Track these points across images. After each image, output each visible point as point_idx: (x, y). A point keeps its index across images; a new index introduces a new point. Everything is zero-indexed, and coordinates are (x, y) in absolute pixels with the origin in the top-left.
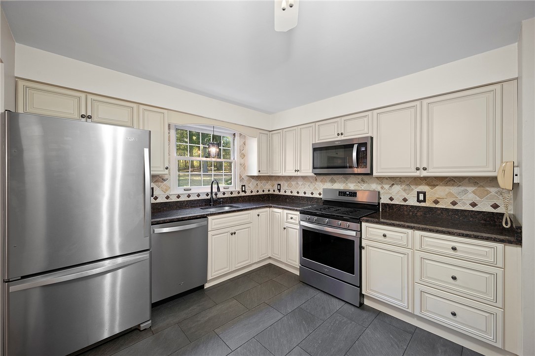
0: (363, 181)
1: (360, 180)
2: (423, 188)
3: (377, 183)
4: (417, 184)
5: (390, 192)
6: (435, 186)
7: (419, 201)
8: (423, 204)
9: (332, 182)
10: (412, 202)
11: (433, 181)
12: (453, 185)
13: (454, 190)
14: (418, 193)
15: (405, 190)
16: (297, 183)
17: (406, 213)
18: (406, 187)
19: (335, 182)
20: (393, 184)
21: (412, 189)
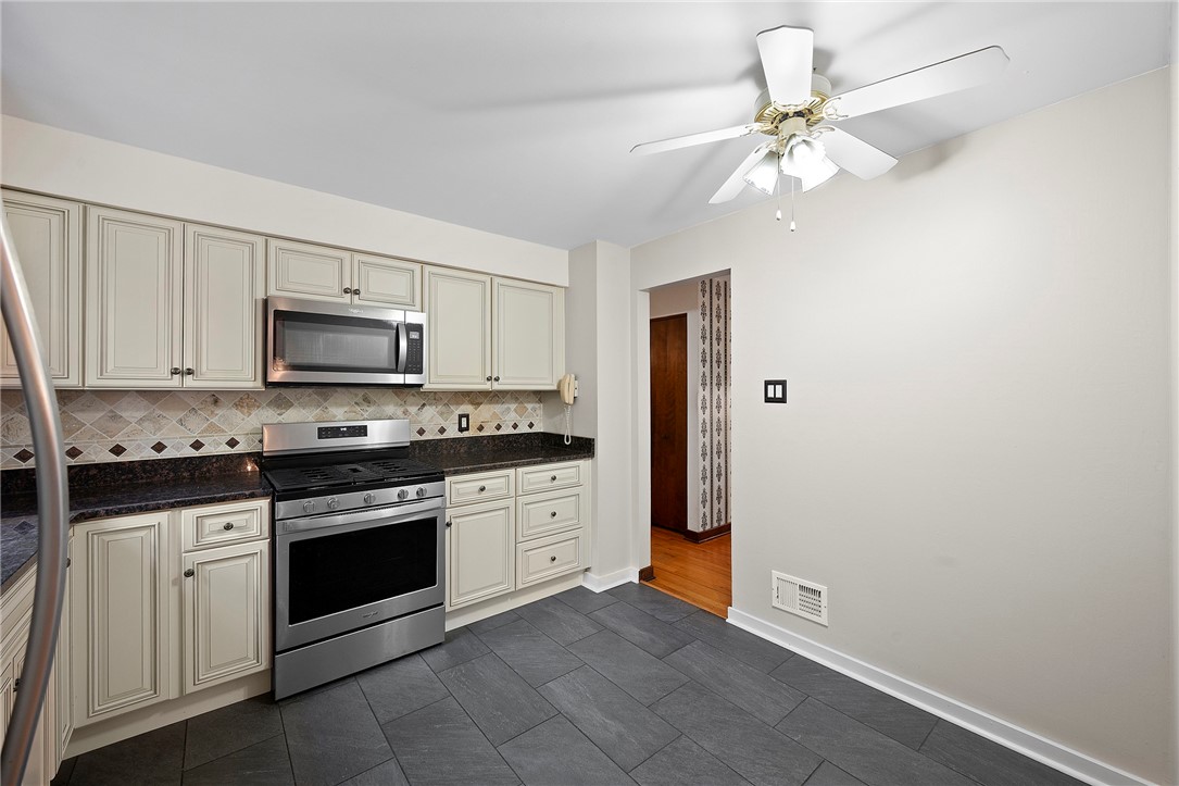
0: (367, 400)
1: (359, 399)
2: (466, 408)
3: (396, 405)
4: (458, 403)
5: (419, 419)
6: (479, 404)
7: (461, 430)
8: (466, 434)
9: (279, 406)
10: (452, 432)
11: (476, 397)
12: (497, 403)
13: (497, 408)
14: (461, 417)
15: (441, 414)
16: (115, 417)
17: (445, 452)
18: (444, 409)
19: (289, 405)
20: (424, 405)
21: (452, 412)
